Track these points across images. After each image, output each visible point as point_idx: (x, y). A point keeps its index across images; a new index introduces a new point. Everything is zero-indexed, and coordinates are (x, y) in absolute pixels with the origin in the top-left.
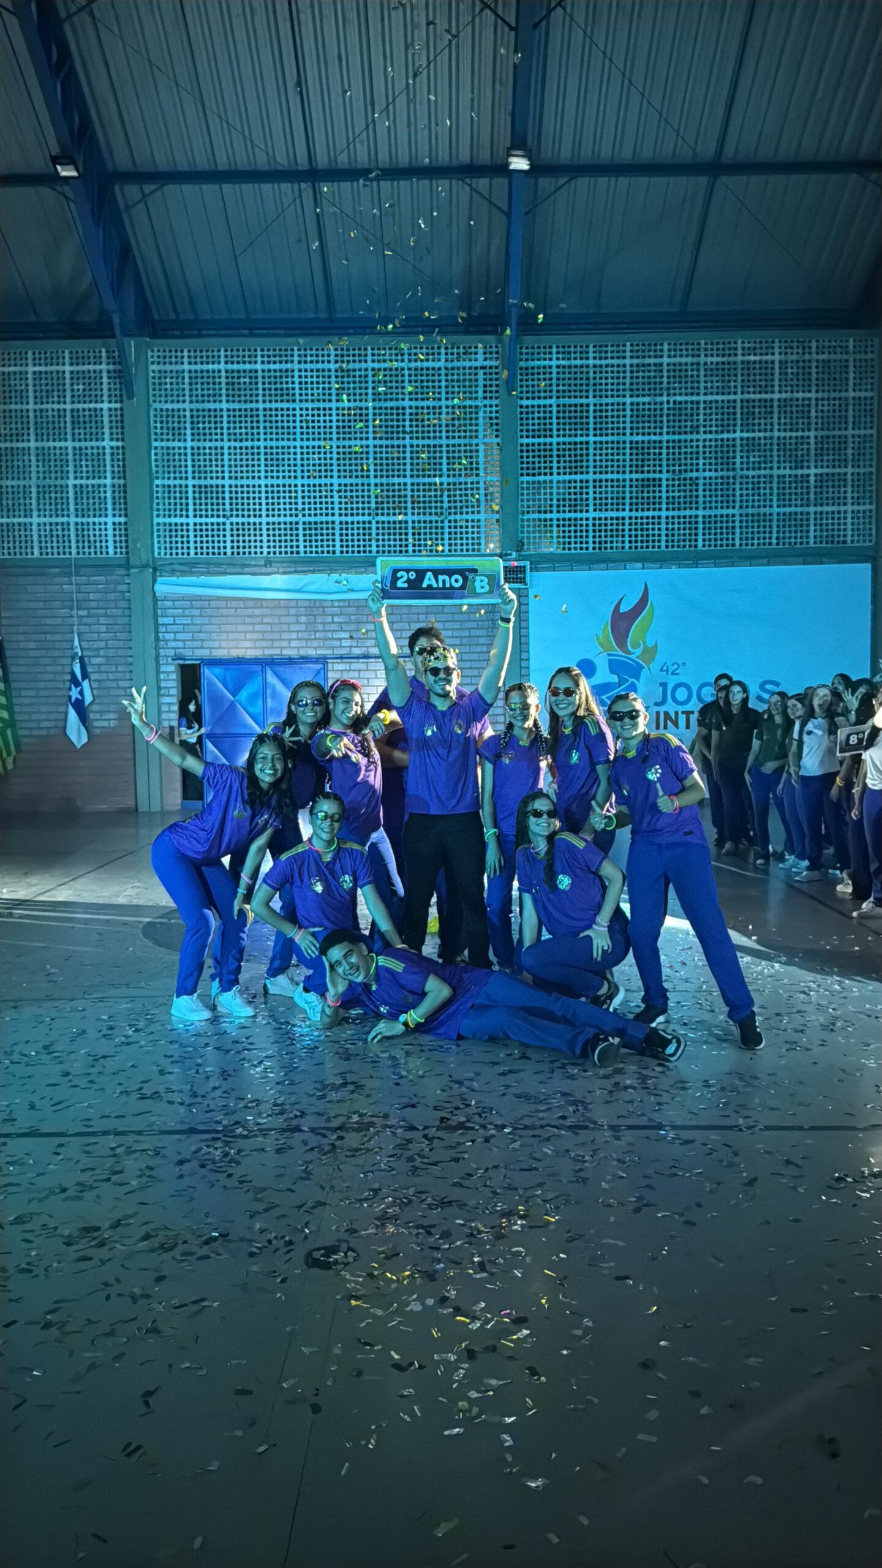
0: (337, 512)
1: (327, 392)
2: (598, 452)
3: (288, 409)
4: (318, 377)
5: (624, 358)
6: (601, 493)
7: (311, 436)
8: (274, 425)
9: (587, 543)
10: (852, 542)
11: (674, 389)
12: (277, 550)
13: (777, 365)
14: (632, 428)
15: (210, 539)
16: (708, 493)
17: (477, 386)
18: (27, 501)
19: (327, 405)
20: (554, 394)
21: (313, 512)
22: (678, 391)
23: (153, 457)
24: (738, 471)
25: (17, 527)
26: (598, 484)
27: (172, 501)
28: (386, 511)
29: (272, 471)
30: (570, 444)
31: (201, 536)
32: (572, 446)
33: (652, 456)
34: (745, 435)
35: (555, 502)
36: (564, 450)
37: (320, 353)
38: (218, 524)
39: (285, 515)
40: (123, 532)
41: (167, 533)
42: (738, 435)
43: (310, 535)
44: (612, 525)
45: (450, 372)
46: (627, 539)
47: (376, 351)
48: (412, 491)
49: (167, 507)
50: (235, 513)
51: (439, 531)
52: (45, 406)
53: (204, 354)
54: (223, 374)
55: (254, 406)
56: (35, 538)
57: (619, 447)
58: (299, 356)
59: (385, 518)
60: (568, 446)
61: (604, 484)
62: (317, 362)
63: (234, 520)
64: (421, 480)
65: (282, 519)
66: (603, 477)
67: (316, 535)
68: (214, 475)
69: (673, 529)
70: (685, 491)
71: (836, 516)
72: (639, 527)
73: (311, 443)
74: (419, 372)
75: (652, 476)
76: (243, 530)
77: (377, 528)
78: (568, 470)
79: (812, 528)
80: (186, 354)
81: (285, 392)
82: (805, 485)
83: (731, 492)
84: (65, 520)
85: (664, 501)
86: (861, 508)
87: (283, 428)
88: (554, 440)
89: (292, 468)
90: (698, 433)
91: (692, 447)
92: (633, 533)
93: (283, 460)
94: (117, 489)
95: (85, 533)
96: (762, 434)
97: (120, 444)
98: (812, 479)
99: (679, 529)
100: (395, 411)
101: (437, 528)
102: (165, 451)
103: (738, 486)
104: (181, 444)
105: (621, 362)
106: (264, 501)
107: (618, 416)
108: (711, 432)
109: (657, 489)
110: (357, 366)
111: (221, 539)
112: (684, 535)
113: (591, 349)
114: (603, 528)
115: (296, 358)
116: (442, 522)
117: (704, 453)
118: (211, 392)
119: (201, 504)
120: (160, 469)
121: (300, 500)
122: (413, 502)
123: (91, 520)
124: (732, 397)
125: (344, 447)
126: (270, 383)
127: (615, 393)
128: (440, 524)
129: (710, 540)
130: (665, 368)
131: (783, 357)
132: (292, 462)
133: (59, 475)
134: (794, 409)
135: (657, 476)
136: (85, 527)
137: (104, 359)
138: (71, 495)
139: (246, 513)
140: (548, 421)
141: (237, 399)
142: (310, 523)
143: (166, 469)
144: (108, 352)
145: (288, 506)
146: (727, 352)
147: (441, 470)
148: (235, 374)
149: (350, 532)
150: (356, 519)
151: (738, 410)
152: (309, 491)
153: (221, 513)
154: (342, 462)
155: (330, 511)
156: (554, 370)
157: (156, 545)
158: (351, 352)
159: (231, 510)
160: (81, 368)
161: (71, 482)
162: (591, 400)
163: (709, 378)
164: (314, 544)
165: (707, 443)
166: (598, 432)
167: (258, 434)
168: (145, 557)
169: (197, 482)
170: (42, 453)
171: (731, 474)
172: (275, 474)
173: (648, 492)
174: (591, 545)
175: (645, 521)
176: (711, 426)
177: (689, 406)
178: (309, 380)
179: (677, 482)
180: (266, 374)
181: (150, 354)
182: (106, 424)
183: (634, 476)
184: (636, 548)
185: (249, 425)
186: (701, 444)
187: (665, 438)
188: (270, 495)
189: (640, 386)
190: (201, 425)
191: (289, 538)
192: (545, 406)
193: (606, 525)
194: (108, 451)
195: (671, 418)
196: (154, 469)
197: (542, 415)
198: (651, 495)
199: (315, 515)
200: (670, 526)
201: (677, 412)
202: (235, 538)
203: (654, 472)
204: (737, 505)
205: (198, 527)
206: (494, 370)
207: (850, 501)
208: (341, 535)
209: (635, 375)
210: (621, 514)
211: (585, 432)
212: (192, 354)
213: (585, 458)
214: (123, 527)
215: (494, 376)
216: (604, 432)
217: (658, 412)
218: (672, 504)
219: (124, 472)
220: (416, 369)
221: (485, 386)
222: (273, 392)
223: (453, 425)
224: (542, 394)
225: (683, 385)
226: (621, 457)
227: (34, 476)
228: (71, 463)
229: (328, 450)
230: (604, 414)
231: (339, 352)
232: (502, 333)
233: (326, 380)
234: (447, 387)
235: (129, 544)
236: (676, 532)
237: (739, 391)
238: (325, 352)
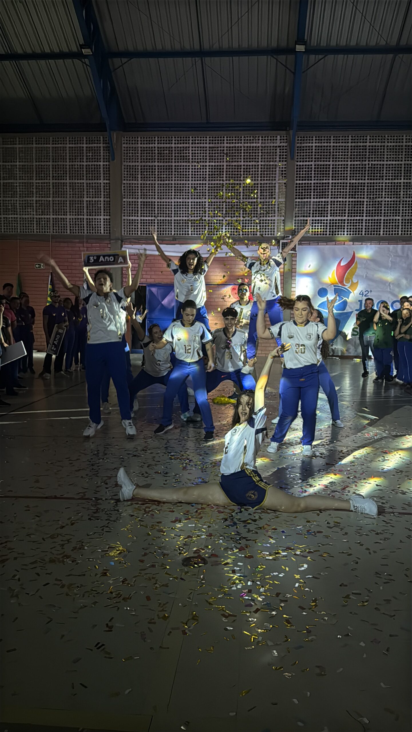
0: (207, 215)
1: (205, 158)
2: (334, 188)
3: (186, 166)
4: (201, 150)
5: (348, 142)
6: (334, 207)
7: (196, 179)
9: (326, 231)
11: (372, 158)
12: (179, 233)
14: (350, 177)
15: (148, 227)
16: (386, 209)
17: (276, 155)
18: (65, 208)
19: (204, 164)
20: (313, 159)
21: (196, 215)
23: (123, 188)
24: (402, 198)
25: (60, 220)
26: (333, 203)
27: (131, 209)
28: (230, 215)
29: (178, 195)
30: (320, 183)
31: (144, 226)
32: (321, 185)
33: (360, 190)
34: (406, 181)
35: (311, 212)
36: (317, 186)
37: (202, 139)
38: (152, 220)
39: (183, 216)
40: (108, 223)
41: (128, 224)
42: (402, 181)
43: (194, 226)
44: (339, 223)
45: (263, 149)
46: (346, 230)
47: (228, 139)
48: (243, 205)
49: (128, 212)
50: (159, 215)
51: (255, 225)
52: (74, 163)
53: (148, 139)
54: (156, 149)
55: (170, 164)
56: (68, 225)
57: (344, 186)
58: (192, 140)
59: (230, 218)
60: (319, 185)
61: (336, 203)
62: (201, 143)
63: (159, 218)
64: (248, 200)
65: (181, 218)
67: (197, 226)
68: (151, 197)
69: (369, 226)
70: (375, 207)
72: (352, 224)
73: (196, 182)
74: (249, 149)
75: (359, 200)
76: (163, 223)
77: (226, 223)
78: (318, 197)
80: (139, 139)
81: (185, 158)
83: (398, 208)
84: (82, 217)
85: (365, 212)
87: (183, 175)
88: (313, 182)
89: (187, 194)
90: (383, 179)
91: (379, 186)
92: (349, 227)
93: (183, 190)
94: (106, 203)
95: (91, 223)
97: (108, 181)
99: (371, 226)
100: (236, 167)
102: (128, 185)
103: (401, 206)
104: (136, 182)
105: (346, 144)
106: (173, 210)
107: (344, 171)
108: (389, 179)
109: (362, 206)
110: (219, 145)
112: (374, 229)
113: (332, 138)
114: (334, 224)
116: (257, 220)
117: (385, 189)
118: (151, 157)
119: (144, 211)
120: (126, 194)
121: (190, 209)
122: (243, 211)
123: (94, 217)
124: (400, 163)
125: (212, 184)
126: (178, 153)
127: (343, 159)
128: (255, 222)
129: (387, 231)
130: (368, 148)
132: (187, 191)
133: (79, 196)
135: (362, 200)
136: (91, 220)
138: (85, 205)
139: (165, 215)
140: (310, 173)
141: (162, 161)
142: (194, 220)
143: (129, 194)
144: (103, 138)
145: (184, 212)
146: (398, 141)
147: (257, 195)
148: (162, 149)
149: (213, 225)
150: (216, 218)
151: (403, 169)
152: (194, 205)
153: (153, 215)
154: (210, 191)
155: (204, 215)
156: (314, 148)
157: (123, 230)
158: (217, 139)
159: (158, 213)
160: (91, 145)
161: (85, 199)
162: (331, 163)
163: (389, 153)
164: (196, 230)
166: (334, 178)
167: (172, 177)
168: (118, 235)
169: (143, 200)
170: (72, 185)
171: (398, 200)
172: (179, 197)
173: (357, 207)
174: (328, 233)
175: (355, 221)
176: (389, 176)
177: (379, 166)
178: (196, 152)
179: (371, 203)
180: (177, 149)
181: (123, 139)
182: (102, 172)
183: (351, 200)
184: (350, 234)
185: (168, 173)
186: (384, 185)
187: (366, 181)
188: (176, 207)
189: (355, 157)
190: (145, 173)
191: (184, 227)
192: (308, 165)
194: (102, 185)
195: (370, 172)
196: (123, 194)
197: (307, 170)
198: (359, 209)
200: (367, 224)
201: (373, 169)
202: (159, 227)
203: (361, 198)
204: (401, 214)
205: (143, 221)
206: (285, 148)
208: (209, 226)
209: (353, 151)
210: (344, 218)
211: (327, 178)
212: (142, 139)
213: (327, 190)
214: (108, 221)
215: (285, 151)
216: (337, 178)
217: (364, 169)
218: (369, 213)
219: (109, 195)
220: (247, 147)
221: (280, 155)
222: (179, 158)
223: (264, 174)
224: (308, 160)
225: (376, 156)
226: (345, 191)
227: (68, 196)
228: (85, 190)
229: (204, 186)
230: (337, 169)
231: (211, 139)
232: (289, 130)
233: (205, 152)
234: (262, 156)
235: (111, 229)
236: (370, 227)
237: (404, 159)
238: (205, 139)
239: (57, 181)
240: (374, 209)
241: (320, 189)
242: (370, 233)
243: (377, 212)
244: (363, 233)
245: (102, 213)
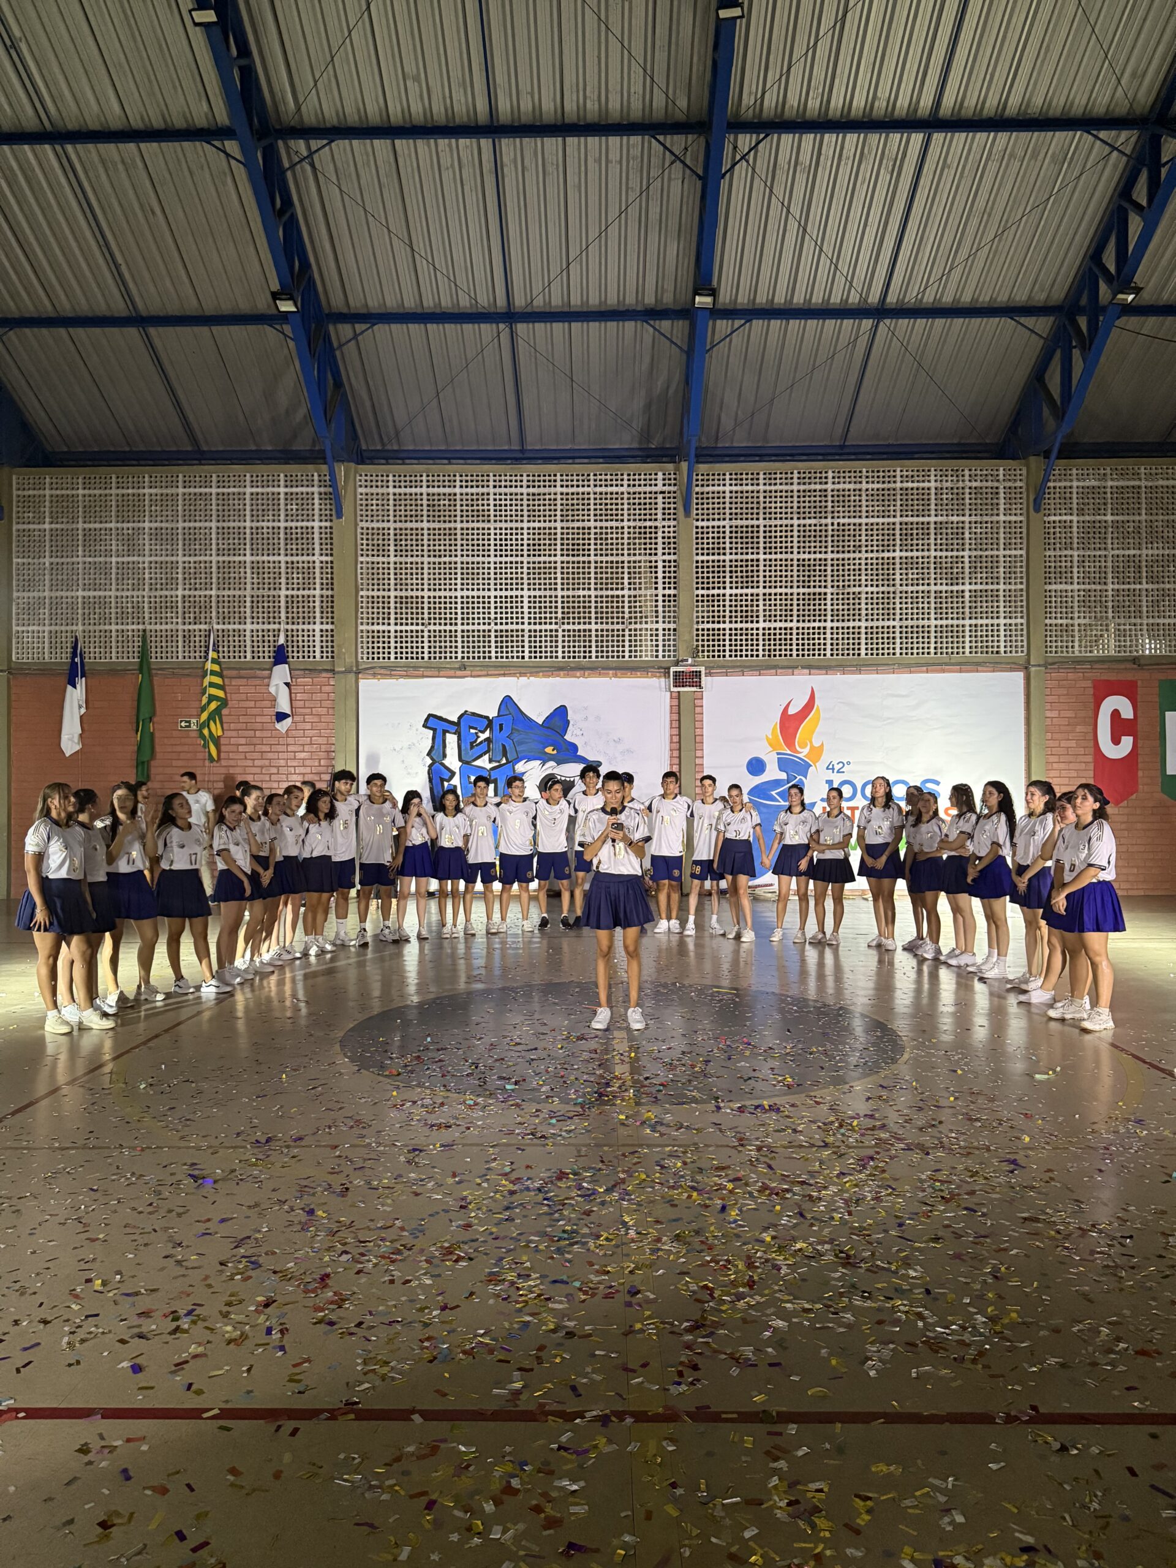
0: (526, 621)
1: (519, 513)
2: (768, 568)
3: (483, 529)
4: (511, 500)
5: (792, 484)
6: (770, 605)
7: (504, 553)
8: (470, 542)
9: (757, 650)
10: (1005, 652)
11: (838, 512)
12: (471, 655)
13: (933, 491)
14: (799, 547)
15: (409, 645)
16: (870, 606)
17: (656, 509)
18: (242, 609)
19: (519, 525)
20: (728, 516)
21: (504, 621)
22: (841, 514)
23: (359, 571)
24: (898, 586)
25: (231, 633)
26: (768, 597)
27: (375, 610)
28: (571, 620)
29: (468, 584)
30: (742, 561)
31: (401, 642)
32: (744, 563)
33: (818, 573)
34: (904, 554)
35: (727, 614)
36: (736, 566)
37: (514, 478)
38: (417, 631)
39: (479, 624)
40: (329, 638)
41: (370, 639)
42: (898, 554)
43: (502, 642)
44: (780, 634)
45: (632, 496)
46: (794, 647)
47: (565, 478)
48: (596, 602)
49: (370, 616)
50: (432, 621)
51: (621, 638)
52: (260, 524)
53: (408, 478)
54: (425, 497)
55: (452, 525)
56: (248, 643)
57: (787, 564)
58: (495, 481)
59: (571, 627)
60: (739, 563)
61: (773, 597)
62: (511, 487)
63: (432, 628)
64: (604, 593)
65: (476, 627)
66: (773, 591)
67: (507, 642)
68: (415, 587)
69: (837, 639)
70: (848, 604)
71: (990, 628)
72: (806, 636)
73: (504, 559)
74: (604, 496)
75: (817, 590)
76: (440, 636)
77: (564, 636)
78: (740, 585)
79: (967, 639)
80: (391, 478)
81: (481, 513)
82: (961, 600)
83: (891, 606)
84: (276, 626)
85: (829, 613)
86: (1013, 621)
87: (478, 545)
88: (728, 557)
89: (486, 582)
90: (860, 552)
91: (854, 564)
92: (801, 642)
93: (478, 574)
94: (324, 599)
95: (295, 639)
96: (920, 554)
97: (329, 559)
98: (967, 594)
99: (843, 639)
100: (581, 531)
101: (618, 636)
102: (370, 565)
103: (898, 600)
104: (385, 559)
105: (789, 488)
106: (459, 611)
107: (786, 537)
108: (872, 551)
109: (823, 602)
110: (547, 490)
111: (420, 645)
112: (848, 644)
113: (761, 476)
114: (772, 637)
115: (491, 483)
116: (623, 630)
117: (866, 569)
118: (413, 513)
119: (401, 613)
120: (365, 582)
121: (493, 610)
122: (596, 613)
123: (300, 627)
124: (891, 520)
125: (534, 563)
126: (467, 505)
127: (783, 515)
128: (621, 633)
129: (872, 649)
130: (830, 493)
131: (938, 485)
132: (486, 576)
133: (272, 586)
134: (949, 531)
135: (823, 590)
136: (295, 633)
137: (316, 483)
138: (283, 604)
139: (443, 621)
140: (721, 540)
141: (437, 519)
142: (501, 631)
143: (370, 582)
144: (319, 476)
145: (481, 616)
146: (887, 479)
147: (623, 584)
148: (436, 497)
149: (538, 639)
150: (543, 627)
151: (898, 532)
152: (501, 602)
153: (420, 621)
154: (532, 576)
155: (520, 620)
156: (728, 495)
157: (360, 650)
158: (542, 478)
159: (430, 619)
160: (294, 490)
161: (283, 593)
162: (761, 522)
163: (871, 503)
164: (504, 650)
165: (869, 561)
166: (768, 550)
167: (456, 550)
168: (350, 660)
169: (399, 593)
170: (256, 567)
171: (892, 589)
172: (470, 587)
173: (814, 605)
174: (761, 653)
175: (811, 631)
176: (872, 546)
177: (852, 527)
178: (503, 502)
179: (841, 596)
180: (464, 497)
181: (359, 478)
182: (317, 541)
183: (801, 590)
184: (803, 655)
185: (447, 542)
186: (863, 562)
187: (830, 556)
188: (465, 605)
189: (807, 510)
190: (403, 543)
191: (481, 644)
192: (719, 527)
193: (775, 634)
194: (317, 565)
195: (836, 538)
196: (360, 582)
197: (716, 535)
198: (817, 607)
199: (507, 624)
200: (835, 636)
201: (841, 533)
202: (432, 644)
203: (820, 587)
204: (898, 617)
205: (398, 634)
206: (672, 495)
207: (1002, 615)
208: (530, 642)
209: (802, 499)
210: (789, 625)
211: (755, 551)
212: (397, 478)
213: (755, 574)
214: (329, 633)
215: (672, 500)
216: (773, 550)
217: (824, 533)
218: (836, 616)
219: (332, 584)
220: (601, 493)
221: (664, 509)
222: (470, 513)
223: (635, 544)
224: (716, 516)
225: (847, 509)
226: (789, 573)
227: (249, 586)
228: (283, 575)
229: (519, 565)
230: (773, 534)
231: (531, 478)
232: (680, 461)
233: (519, 502)
234: (629, 509)
235: (335, 649)
236: (840, 642)
237: (898, 514)
238: (518, 478)
239: (226, 558)
240: (846, 607)
241: (742, 572)
242: (840, 652)
243: (852, 612)
244: (828, 652)
245: (318, 620)
